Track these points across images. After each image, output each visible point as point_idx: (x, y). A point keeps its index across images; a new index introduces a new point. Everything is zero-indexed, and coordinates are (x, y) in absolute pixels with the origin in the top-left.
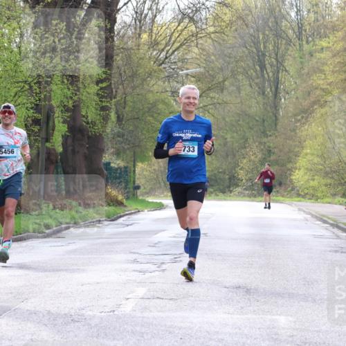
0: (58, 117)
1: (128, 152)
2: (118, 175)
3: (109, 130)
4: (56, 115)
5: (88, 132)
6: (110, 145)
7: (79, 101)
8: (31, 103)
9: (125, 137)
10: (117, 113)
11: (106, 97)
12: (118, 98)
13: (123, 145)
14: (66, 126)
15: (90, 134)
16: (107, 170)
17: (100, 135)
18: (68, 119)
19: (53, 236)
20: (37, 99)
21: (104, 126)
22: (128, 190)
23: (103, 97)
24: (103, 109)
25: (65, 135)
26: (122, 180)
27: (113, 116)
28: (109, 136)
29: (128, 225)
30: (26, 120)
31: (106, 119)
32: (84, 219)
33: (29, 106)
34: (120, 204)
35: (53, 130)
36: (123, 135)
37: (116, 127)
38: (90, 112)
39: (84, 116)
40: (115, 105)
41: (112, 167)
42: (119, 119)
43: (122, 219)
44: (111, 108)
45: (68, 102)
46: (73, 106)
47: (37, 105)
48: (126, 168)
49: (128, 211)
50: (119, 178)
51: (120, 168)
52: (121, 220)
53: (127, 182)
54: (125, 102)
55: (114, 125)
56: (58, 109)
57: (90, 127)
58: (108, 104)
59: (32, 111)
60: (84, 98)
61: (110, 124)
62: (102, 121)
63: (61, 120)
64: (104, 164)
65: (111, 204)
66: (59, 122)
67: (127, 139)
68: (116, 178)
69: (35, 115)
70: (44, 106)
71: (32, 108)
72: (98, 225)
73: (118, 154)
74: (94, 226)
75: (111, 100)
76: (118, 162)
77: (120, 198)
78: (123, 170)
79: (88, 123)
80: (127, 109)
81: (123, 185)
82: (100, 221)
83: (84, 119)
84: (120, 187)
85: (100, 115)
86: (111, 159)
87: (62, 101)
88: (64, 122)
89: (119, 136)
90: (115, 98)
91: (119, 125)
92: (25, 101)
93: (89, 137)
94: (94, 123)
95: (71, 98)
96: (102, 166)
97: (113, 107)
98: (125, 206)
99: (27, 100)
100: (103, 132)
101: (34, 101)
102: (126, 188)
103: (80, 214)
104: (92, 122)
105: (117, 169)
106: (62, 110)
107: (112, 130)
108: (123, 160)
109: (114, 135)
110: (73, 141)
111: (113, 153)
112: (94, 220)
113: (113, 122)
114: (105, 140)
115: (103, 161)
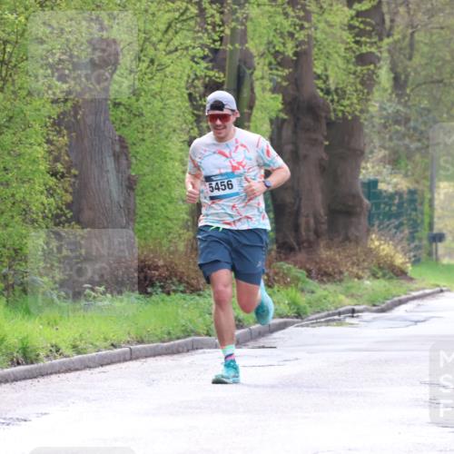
0: (262, 78)
1: (418, 157)
2: (394, 208)
3: (374, 108)
4: (258, 73)
5: (329, 112)
6: (377, 142)
7: (308, 43)
8: (203, 46)
9: (412, 124)
10: (393, 69)
11: (369, 34)
12: (397, 37)
13: (407, 141)
14: (280, 97)
15: (332, 116)
16: (369, 198)
17: (356, 118)
18: (285, 84)
19: (251, 344)
20: (216, 38)
21: (365, 100)
22: (417, 243)
23: (361, 33)
24: (362, 59)
25: (277, 118)
26: (403, 219)
27: (384, 76)
28: (377, 120)
29: (416, 322)
30: (191, 85)
31: (368, 82)
32: (318, 306)
33: (199, 52)
34: (400, 274)
35: (251, 108)
36: (407, 120)
37: (390, 100)
38: (332, 68)
39: (319, 77)
40: (389, 51)
41: (381, 192)
42: (399, 83)
43: (403, 307)
44: (379, 59)
45: (284, 44)
46: (296, 54)
47: (215, 51)
48: (412, 192)
49: (418, 290)
50: (398, 216)
51: (399, 193)
52: (400, 311)
53: (415, 226)
54: (412, 45)
55: (386, 95)
56: (262, 61)
57: (332, 101)
58: (373, 50)
59: (204, 64)
60: (319, 35)
61: (376, 95)
62: (359, 87)
63: (269, 85)
64: (364, 184)
65: (380, 274)
66: (264, 89)
67: (415, 129)
68: (390, 216)
69: (211, 73)
70: (231, 51)
71: (204, 58)
72: (349, 320)
73: (394, 161)
74: (340, 323)
75: (381, 40)
76: (395, 180)
77: (399, 260)
78: (405, 196)
79: (328, 92)
80: (417, 60)
81: (407, 232)
82: (353, 311)
83: (320, 83)
84: (400, 235)
85: (354, 73)
86: (380, 173)
87: (270, 43)
88: (274, 90)
89: (397, 122)
90: (388, 36)
91: (397, 95)
92: (189, 42)
93: (330, 124)
94: (341, 93)
95: (291, 35)
96: (360, 190)
97: (385, 55)
98: (411, 279)
99: (194, 39)
100: (362, 111)
101: (208, 42)
102: (412, 238)
103: (308, 296)
104: (336, 89)
105: (391, 197)
106: (270, 64)
107: (382, 108)
108: (406, 176)
109: (387, 118)
110: (295, 132)
111: (383, 161)
112: (341, 309)
113: (386, 90)
114: (366, 131)
115: (361, 177)
